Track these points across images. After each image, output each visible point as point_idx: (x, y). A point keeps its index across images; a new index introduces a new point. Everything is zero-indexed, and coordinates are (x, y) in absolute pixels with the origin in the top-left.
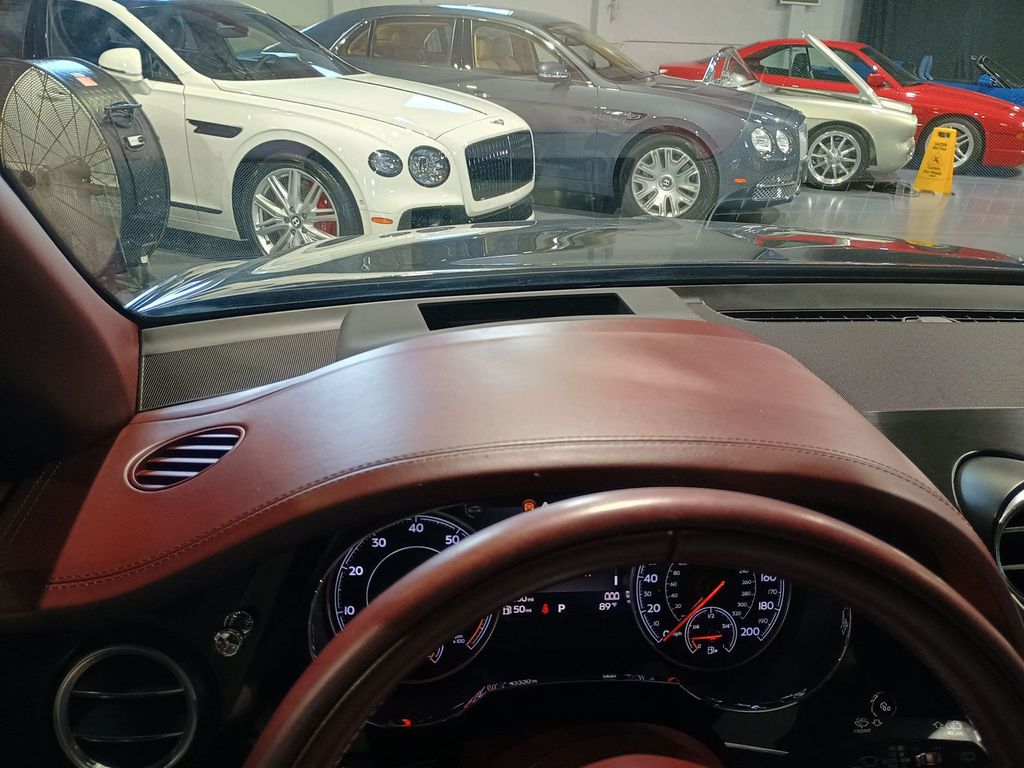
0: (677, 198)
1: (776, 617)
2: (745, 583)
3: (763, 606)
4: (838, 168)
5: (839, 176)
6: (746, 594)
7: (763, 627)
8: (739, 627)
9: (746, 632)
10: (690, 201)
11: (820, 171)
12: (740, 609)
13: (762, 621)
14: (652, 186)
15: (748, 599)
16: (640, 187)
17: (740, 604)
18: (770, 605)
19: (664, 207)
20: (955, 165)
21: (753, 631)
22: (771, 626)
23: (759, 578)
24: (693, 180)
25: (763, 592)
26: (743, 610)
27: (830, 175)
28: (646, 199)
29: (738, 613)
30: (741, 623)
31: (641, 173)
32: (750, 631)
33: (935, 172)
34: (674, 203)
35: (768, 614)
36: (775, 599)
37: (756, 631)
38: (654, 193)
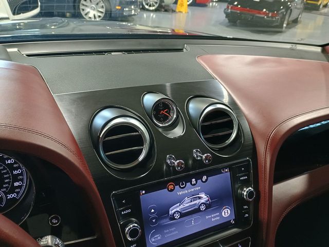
0: (97, 14)
1: (23, 188)
2: (5, 176)
3: (16, 184)
4: (153, 4)
5: (153, 6)
6: (7, 181)
7: (18, 193)
8: (6, 195)
9: (9, 196)
10: (102, 15)
11: (147, 4)
12: (5, 187)
13: (17, 190)
14: (88, 10)
15: (8, 183)
16: (83, 10)
17: (4, 186)
18: (20, 183)
19: (93, 17)
20: (188, 3)
21: (13, 195)
22: (22, 192)
23: (12, 173)
24: (103, 7)
25: (16, 178)
26: (7, 188)
27: (150, 6)
28: (86, 14)
29: (4, 190)
30: (6, 193)
31: (83, 5)
32: (11, 196)
33: (182, 5)
34: (96, 16)
35: (20, 187)
36: (22, 180)
37: (15, 195)
38: (88, 12)
